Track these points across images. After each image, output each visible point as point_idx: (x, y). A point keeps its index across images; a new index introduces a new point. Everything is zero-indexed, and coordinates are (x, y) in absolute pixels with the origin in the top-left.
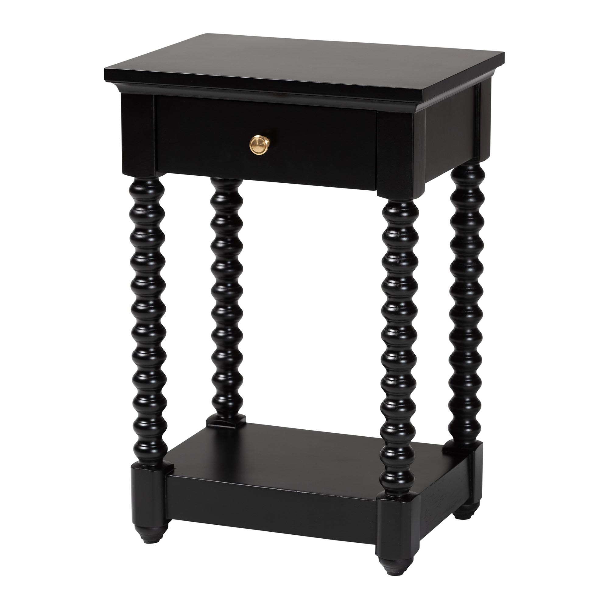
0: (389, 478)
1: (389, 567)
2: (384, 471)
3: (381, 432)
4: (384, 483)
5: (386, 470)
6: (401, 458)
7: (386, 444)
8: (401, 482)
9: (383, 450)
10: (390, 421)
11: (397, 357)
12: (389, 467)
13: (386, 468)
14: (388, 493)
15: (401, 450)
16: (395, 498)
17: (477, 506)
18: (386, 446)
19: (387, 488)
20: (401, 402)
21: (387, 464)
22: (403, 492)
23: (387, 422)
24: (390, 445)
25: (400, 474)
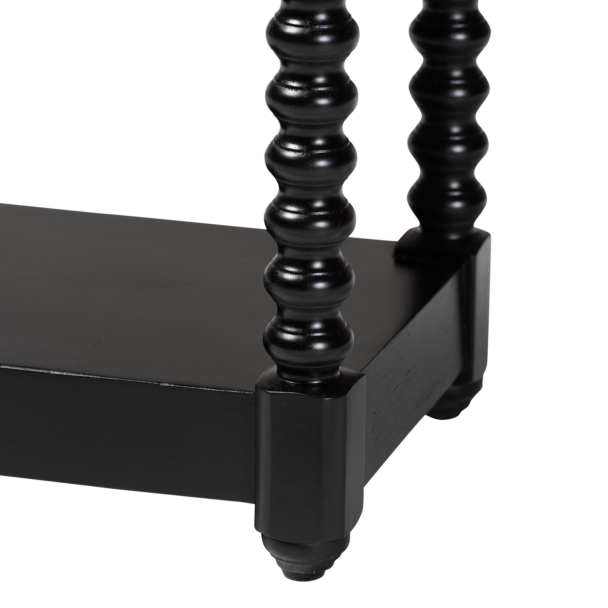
0: (289, 337)
1: (289, 560)
2: (274, 319)
3: (269, 222)
4: (275, 349)
5: (279, 317)
6: (320, 285)
7: (281, 249)
8: (319, 346)
9: (273, 266)
10: (290, 193)
11: (311, 28)
12: (290, 308)
13: (280, 311)
14: (285, 375)
15: (318, 265)
16: (304, 387)
17: (477, 387)
18: (281, 256)
19: (284, 361)
20: (319, 142)
21: (284, 302)
22: (322, 373)
23: (282, 194)
24: (289, 253)
25: (317, 326)
